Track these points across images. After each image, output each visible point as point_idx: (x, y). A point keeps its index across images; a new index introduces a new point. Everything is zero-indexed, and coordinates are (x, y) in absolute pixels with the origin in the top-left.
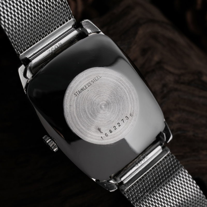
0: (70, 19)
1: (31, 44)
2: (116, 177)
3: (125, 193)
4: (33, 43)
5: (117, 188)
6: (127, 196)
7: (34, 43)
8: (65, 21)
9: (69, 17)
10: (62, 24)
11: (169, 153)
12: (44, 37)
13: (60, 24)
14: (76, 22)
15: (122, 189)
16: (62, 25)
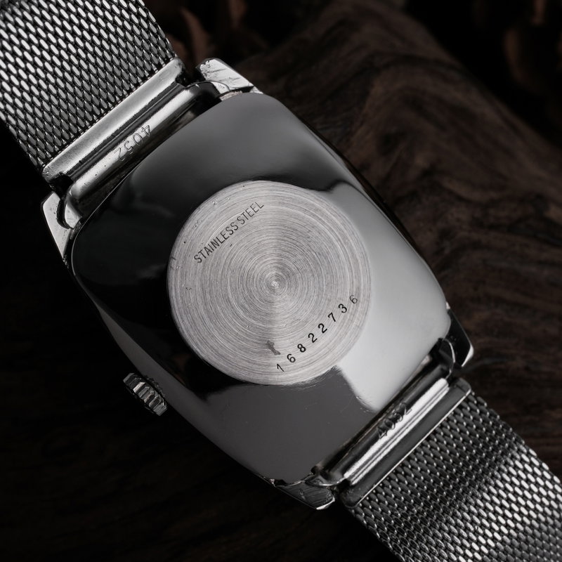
0: (167, 61)
1: (70, 138)
2: (330, 471)
3: (357, 512)
4: (74, 134)
5: (334, 500)
6: (365, 518)
7: (78, 135)
8: (155, 69)
9: (164, 56)
10: (149, 76)
11: (471, 394)
12: (102, 115)
13: (142, 78)
14: (184, 68)
15: (350, 501)
16: (147, 80)
